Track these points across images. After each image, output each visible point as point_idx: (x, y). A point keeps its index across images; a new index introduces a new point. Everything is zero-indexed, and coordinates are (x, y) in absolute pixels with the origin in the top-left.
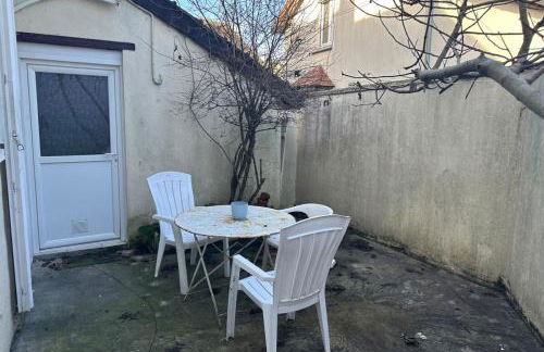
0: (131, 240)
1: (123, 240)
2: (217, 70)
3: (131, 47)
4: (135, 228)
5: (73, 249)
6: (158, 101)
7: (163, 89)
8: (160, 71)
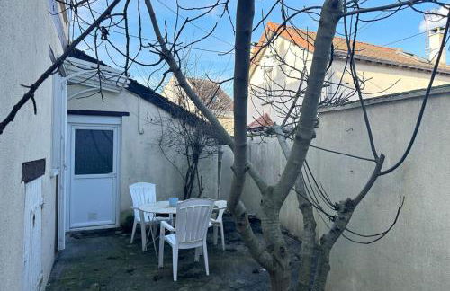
0: (121, 225)
1: (117, 225)
2: (176, 125)
3: (127, 114)
4: (124, 218)
5: (87, 229)
6: (141, 143)
7: (144, 136)
8: (143, 127)
